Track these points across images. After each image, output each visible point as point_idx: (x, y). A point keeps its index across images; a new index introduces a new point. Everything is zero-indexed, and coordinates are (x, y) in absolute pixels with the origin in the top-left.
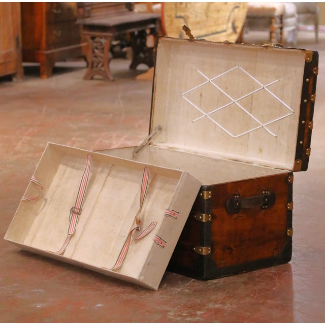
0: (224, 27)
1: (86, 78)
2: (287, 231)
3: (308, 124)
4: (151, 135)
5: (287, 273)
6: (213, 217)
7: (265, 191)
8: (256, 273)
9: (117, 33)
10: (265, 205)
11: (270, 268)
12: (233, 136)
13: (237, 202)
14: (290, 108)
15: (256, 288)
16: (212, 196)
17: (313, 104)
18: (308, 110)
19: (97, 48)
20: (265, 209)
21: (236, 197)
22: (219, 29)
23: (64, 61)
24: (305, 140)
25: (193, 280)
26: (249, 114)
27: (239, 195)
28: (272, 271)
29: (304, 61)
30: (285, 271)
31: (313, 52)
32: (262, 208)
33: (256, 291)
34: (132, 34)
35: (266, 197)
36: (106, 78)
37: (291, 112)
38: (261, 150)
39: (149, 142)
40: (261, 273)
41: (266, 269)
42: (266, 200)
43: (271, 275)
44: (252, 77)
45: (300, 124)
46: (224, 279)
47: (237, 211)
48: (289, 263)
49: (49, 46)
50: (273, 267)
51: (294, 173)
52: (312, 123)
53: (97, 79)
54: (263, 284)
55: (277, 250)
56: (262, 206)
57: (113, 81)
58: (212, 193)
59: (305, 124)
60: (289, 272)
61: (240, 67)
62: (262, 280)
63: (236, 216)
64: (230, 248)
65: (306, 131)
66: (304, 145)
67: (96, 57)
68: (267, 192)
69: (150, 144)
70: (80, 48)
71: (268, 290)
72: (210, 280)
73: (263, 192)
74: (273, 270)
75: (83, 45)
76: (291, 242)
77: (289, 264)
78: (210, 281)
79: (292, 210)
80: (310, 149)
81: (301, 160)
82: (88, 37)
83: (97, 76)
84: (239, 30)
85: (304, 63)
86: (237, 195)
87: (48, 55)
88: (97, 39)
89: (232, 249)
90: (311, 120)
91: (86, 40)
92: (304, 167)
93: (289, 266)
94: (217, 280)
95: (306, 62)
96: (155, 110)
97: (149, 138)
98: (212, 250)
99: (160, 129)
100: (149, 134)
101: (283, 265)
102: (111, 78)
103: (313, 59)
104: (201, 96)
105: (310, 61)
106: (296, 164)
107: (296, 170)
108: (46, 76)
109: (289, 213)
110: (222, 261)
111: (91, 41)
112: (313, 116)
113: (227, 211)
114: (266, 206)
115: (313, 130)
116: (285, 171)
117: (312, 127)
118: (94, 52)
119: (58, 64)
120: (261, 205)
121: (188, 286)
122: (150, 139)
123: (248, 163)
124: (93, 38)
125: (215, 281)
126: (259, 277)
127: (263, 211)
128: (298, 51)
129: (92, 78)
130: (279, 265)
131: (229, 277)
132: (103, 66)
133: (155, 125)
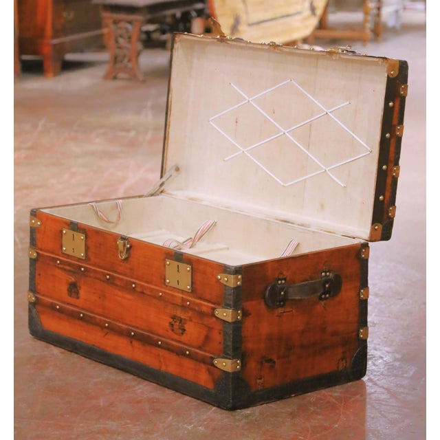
0: (299, 8)
1: (106, 77)
2: (359, 331)
3: (391, 171)
4: (163, 179)
5: (358, 397)
6: (245, 314)
7: (326, 272)
8: (312, 396)
9: (149, 17)
10: (325, 293)
11: (333, 389)
12: (282, 184)
13: (282, 289)
14: (365, 145)
15: (308, 425)
16: (243, 282)
17: (399, 140)
18: (392, 149)
19: (121, 36)
20: (326, 299)
21: (280, 282)
22: (291, 10)
23: (82, 51)
24: (388, 194)
25: (214, 408)
26: (306, 151)
27: (285, 279)
28: (336, 394)
29: (386, 75)
30: (355, 394)
31: (400, 61)
32: (320, 298)
33: (308, 431)
34: (174, 16)
35: (326, 282)
36: (133, 77)
37: (367, 150)
38: (322, 206)
39: (162, 189)
40: (319, 396)
41: (327, 390)
42: (327, 286)
43: (334, 400)
44: (311, 97)
45: (380, 170)
46: (260, 407)
47: (282, 303)
48: (363, 379)
49: (57, 33)
50: (337, 387)
51: (370, 244)
52: (398, 169)
53: (122, 79)
54: (320, 417)
55: (344, 361)
56: (321, 295)
57: (144, 82)
58: (242, 278)
59: (387, 170)
60: (362, 396)
61: (293, 81)
62: (319, 410)
63: (280, 310)
64: (270, 361)
65: (389, 181)
66: (386, 202)
67: (119, 48)
68: (328, 274)
69: (162, 192)
70: (101, 36)
71: (326, 429)
72: (240, 409)
73: (323, 274)
74: (337, 392)
75: (105, 31)
76: (365, 347)
77: (363, 381)
78: (239, 411)
79: (367, 300)
80: (395, 207)
81: (382, 224)
82: (110, 22)
83: (121, 75)
84: (319, 12)
85: (386, 79)
86: (281, 280)
87: (55, 46)
88: (122, 24)
89: (274, 362)
90: (396, 163)
91: (107, 26)
92: (386, 235)
93: (363, 386)
94: (251, 409)
95: (388, 77)
96: (169, 141)
97: (161, 183)
98: (243, 365)
99: (177, 169)
100: (161, 177)
101: (354, 383)
102: (141, 77)
103: (399, 73)
104: (237, 122)
105: (395, 75)
106: (373, 230)
107: (373, 239)
108: (51, 74)
109: (363, 305)
110: (258, 381)
111: (113, 27)
112: (399, 158)
113: (266, 304)
114: (327, 296)
115: (399, 179)
116: (356, 242)
117: (398, 174)
118: (117, 42)
119: (70, 57)
120: (319, 294)
121: (205, 421)
122: (162, 185)
123: (302, 225)
124: (116, 22)
125: (247, 411)
126: (314, 404)
127: (323, 303)
128: (377, 60)
129: (115, 78)
130: (348, 382)
131: (270, 405)
132: (129, 61)
133: (170, 163)
